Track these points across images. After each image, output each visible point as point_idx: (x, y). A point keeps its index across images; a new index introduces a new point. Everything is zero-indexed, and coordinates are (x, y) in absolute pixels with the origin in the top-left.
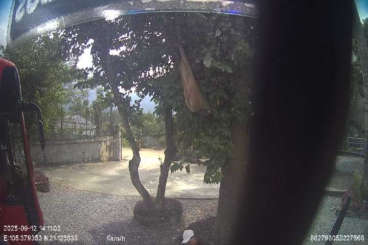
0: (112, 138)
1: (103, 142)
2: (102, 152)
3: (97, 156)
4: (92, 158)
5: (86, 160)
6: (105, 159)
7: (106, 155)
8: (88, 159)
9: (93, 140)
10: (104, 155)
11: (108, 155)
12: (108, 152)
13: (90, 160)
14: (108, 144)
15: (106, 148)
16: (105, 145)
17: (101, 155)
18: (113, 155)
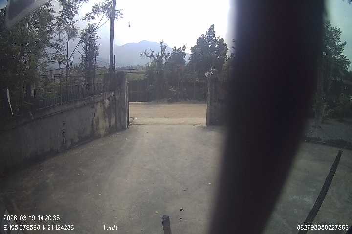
0: (113, 93)
1: (99, 104)
2: (98, 122)
3: (88, 131)
4: (78, 137)
5: (69, 144)
6: (102, 132)
7: (103, 124)
8: (72, 140)
9: (79, 104)
10: (100, 126)
11: (107, 124)
12: (107, 120)
13: (77, 140)
14: (107, 105)
15: (104, 112)
16: (102, 107)
17: (95, 127)
18: (116, 122)
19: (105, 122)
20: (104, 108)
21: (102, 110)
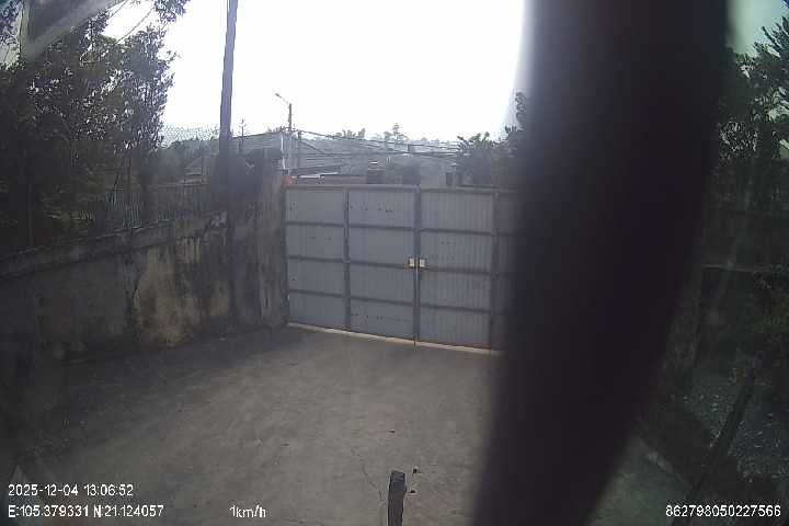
0: (223, 220)
1: (152, 257)
2: (150, 304)
3: (116, 328)
7: (171, 318)
9: (76, 253)
10: (161, 314)
11: (191, 311)
12: (191, 300)
14: (191, 254)
15: (177, 276)
16: (168, 261)
17: (141, 319)
18: (233, 305)
19: (183, 304)
20: (177, 263)
21: (170, 271)
